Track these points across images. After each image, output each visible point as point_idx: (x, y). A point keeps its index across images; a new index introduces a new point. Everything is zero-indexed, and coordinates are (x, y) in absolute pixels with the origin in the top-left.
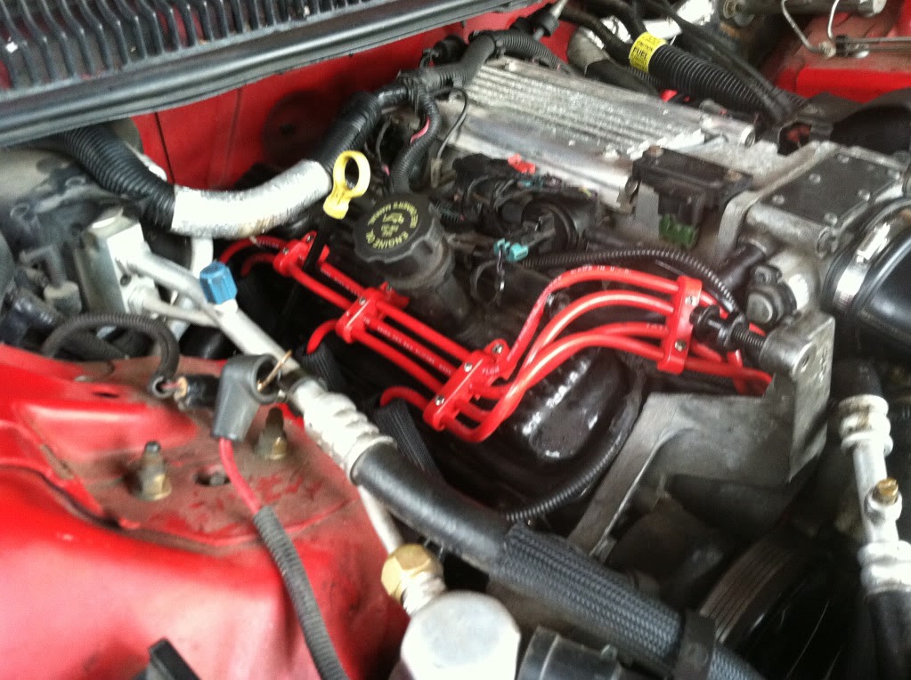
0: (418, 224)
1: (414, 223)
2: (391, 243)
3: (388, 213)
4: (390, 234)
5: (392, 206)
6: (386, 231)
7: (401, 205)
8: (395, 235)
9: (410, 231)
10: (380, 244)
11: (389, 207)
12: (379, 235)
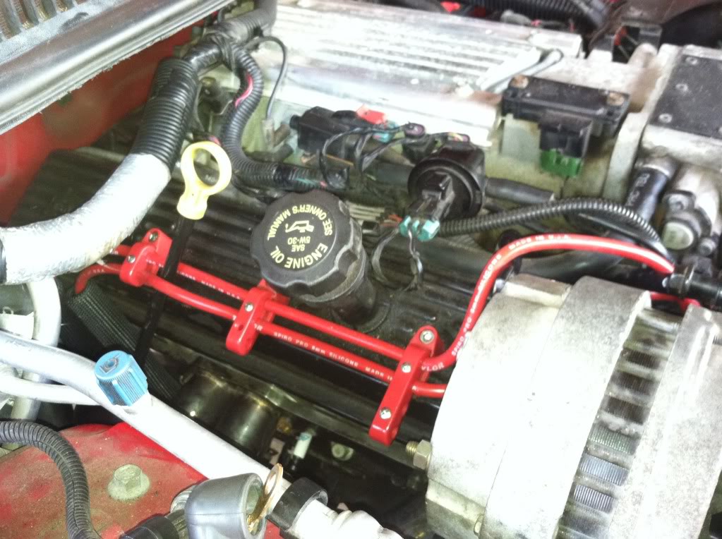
0: (333, 229)
1: (328, 230)
2: (308, 260)
3: (290, 220)
4: (302, 248)
5: (291, 211)
6: (297, 245)
7: (303, 209)
8: (310, 249)
9: (328, 241)
10: (292, 262)
11: (287, 213)
12: (287, 251)
